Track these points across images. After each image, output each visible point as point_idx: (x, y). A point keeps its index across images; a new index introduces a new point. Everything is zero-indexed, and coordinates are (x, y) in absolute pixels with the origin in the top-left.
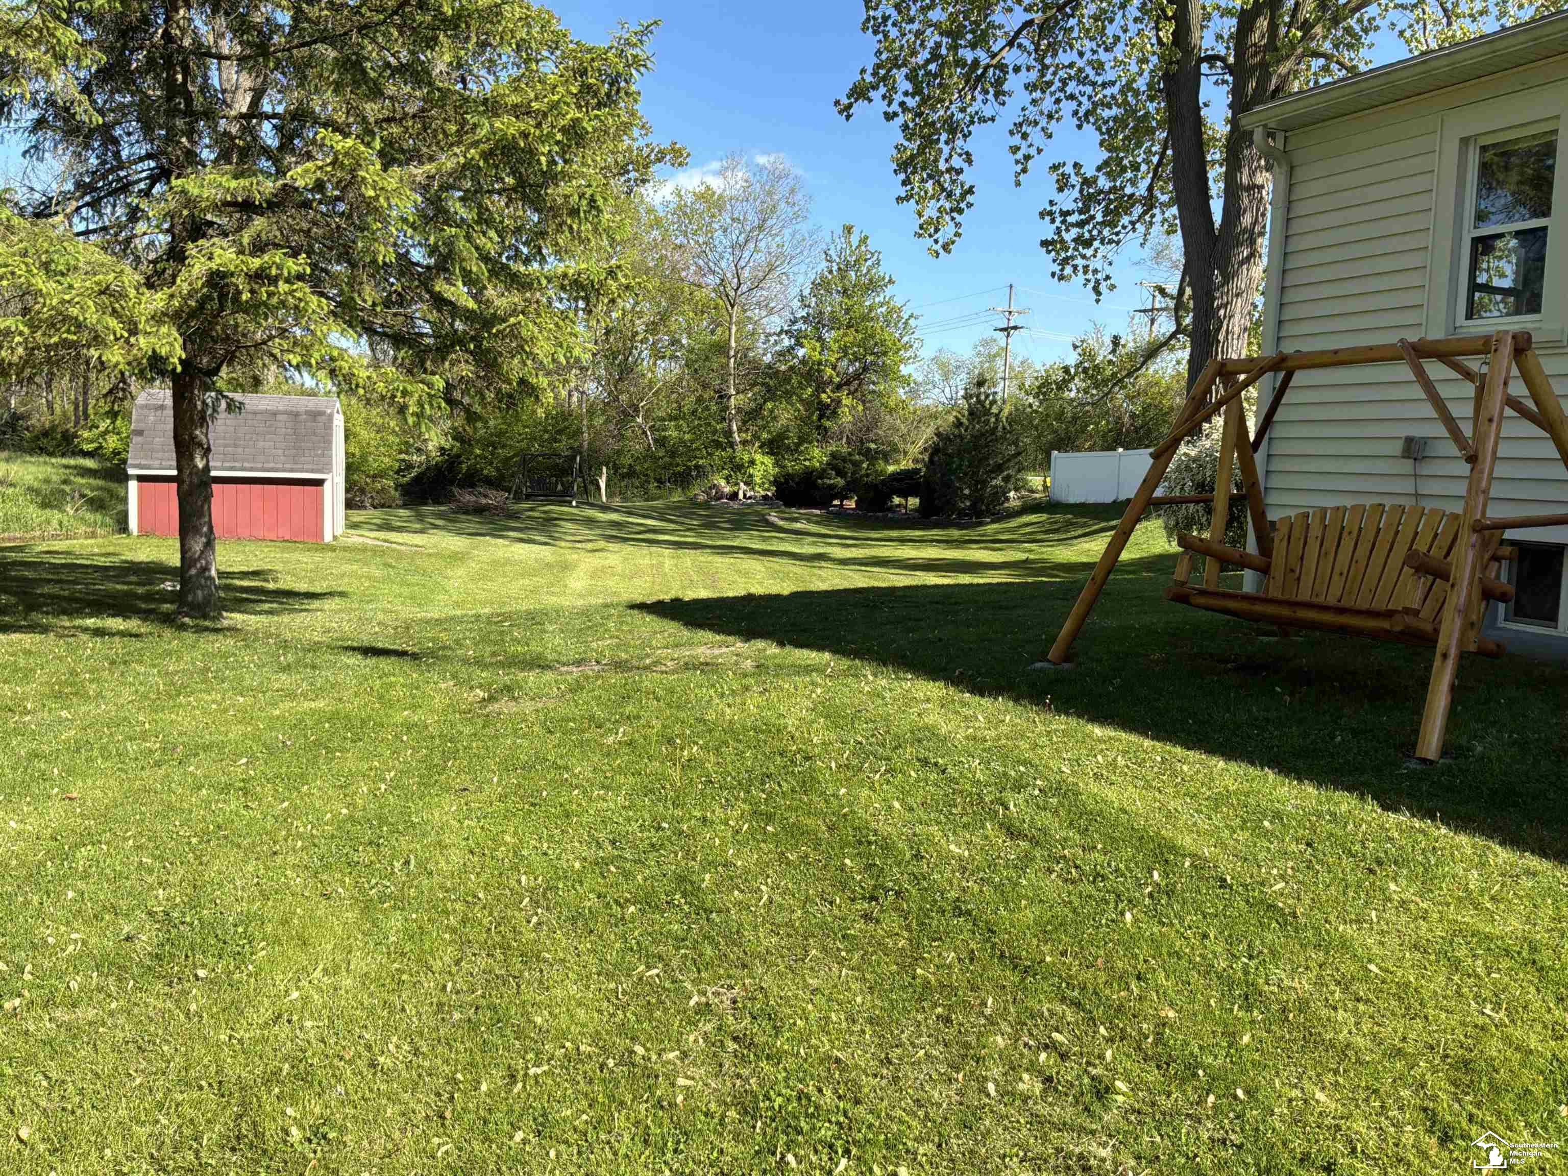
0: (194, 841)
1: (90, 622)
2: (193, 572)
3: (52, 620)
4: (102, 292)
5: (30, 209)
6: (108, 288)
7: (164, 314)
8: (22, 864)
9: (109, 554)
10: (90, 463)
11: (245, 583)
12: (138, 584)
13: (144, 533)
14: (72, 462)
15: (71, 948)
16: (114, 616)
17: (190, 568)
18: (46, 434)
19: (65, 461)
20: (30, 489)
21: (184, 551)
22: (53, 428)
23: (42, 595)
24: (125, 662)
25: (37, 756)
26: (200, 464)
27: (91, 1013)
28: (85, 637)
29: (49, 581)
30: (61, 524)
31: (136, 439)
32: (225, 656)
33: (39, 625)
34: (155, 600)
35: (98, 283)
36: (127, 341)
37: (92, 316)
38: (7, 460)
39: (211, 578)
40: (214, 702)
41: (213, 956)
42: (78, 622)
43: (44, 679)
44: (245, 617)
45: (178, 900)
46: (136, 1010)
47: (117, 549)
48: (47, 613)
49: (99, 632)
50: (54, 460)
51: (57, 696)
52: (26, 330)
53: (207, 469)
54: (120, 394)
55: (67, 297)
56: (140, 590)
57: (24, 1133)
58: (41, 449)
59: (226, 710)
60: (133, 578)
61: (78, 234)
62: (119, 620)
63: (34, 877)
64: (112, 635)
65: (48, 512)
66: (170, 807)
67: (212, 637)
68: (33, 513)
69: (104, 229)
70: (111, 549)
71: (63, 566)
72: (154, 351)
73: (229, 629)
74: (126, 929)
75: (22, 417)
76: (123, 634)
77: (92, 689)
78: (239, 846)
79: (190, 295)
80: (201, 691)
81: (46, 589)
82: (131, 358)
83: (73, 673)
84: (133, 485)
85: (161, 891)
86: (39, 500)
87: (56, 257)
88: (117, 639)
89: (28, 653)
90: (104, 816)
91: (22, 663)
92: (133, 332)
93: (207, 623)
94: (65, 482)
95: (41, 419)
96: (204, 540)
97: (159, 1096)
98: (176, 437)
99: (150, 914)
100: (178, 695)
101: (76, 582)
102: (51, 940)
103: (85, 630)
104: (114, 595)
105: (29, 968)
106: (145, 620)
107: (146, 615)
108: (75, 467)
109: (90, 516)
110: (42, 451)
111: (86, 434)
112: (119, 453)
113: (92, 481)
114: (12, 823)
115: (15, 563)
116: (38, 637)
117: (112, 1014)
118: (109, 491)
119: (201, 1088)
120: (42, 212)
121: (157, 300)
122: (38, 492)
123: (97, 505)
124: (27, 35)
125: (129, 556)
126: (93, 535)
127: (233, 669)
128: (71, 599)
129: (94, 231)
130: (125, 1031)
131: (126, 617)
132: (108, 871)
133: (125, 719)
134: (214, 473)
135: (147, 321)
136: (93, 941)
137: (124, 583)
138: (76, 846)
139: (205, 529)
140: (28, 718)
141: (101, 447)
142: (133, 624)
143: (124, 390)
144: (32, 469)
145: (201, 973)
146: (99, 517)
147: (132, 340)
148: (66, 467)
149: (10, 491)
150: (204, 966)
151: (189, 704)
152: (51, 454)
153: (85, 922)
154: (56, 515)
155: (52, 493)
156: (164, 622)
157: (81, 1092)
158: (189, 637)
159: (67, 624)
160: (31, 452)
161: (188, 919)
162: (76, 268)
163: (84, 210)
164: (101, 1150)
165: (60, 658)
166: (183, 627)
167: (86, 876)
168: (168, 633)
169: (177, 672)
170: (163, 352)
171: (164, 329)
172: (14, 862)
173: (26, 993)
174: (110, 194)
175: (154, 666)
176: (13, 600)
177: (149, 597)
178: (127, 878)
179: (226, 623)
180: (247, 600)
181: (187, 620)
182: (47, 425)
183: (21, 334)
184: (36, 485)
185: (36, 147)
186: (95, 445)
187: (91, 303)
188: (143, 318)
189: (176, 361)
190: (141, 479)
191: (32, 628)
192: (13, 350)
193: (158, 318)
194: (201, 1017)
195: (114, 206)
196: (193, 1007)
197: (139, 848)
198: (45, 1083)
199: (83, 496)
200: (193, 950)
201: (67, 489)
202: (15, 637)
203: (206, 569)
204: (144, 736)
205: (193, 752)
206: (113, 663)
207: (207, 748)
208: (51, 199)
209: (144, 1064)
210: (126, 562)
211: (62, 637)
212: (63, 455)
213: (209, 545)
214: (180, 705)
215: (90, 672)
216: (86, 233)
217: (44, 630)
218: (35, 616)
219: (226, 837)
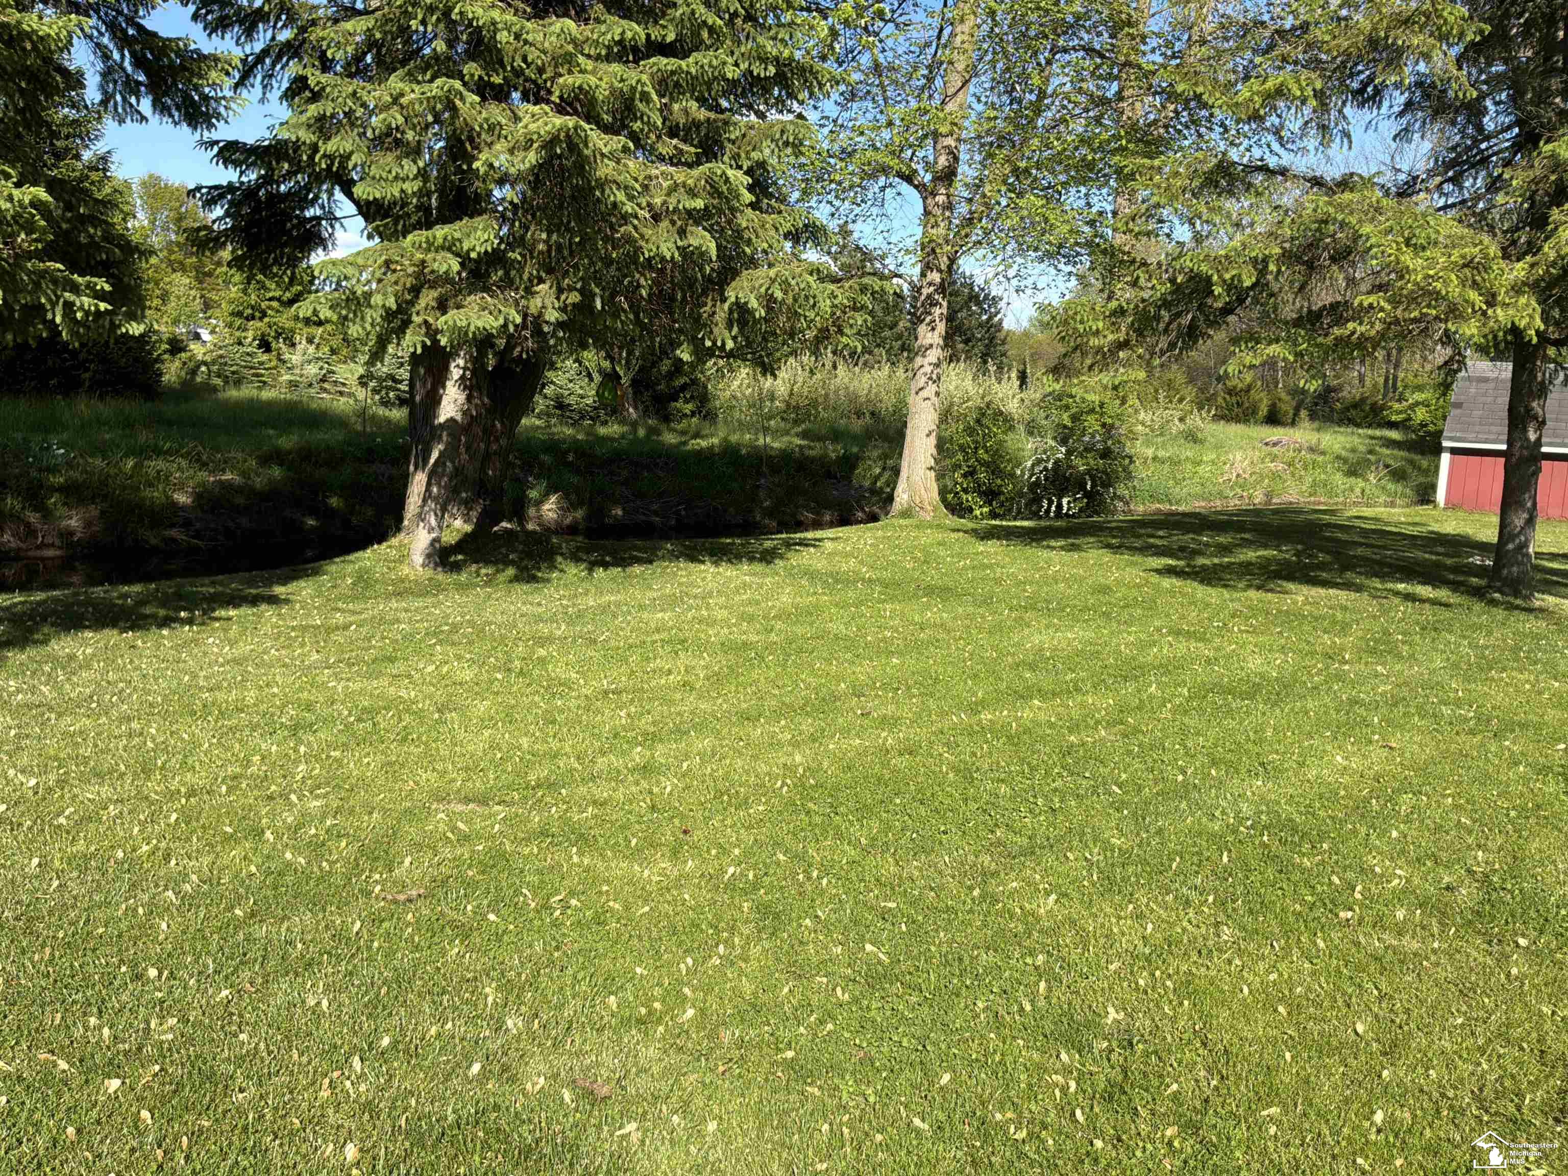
0: (1513, 813)
1: (1401, 586)
2: (1511, 546)
3: (1367, 582)
4: (1465, 266)
5: (1394, 189)
6: (1472, 261)
7: (1524, 284)
8: (1349, 796)
9: (1415, 524)
10: (1394, 435)
11: (1555, 565)
12: (1446, 555)
13: (1451, 505)
14: (1378, 433)
15: (1396, 881)
16: (1424, 583)
17: (1506, 544)
18: (1355, 406)
19: (1370, 432)
20: (1338, 457)
21: (1503, 526)
22: (1363, 400)
23: (1355, 557)
24: (1436, 629)
25: (1357, 703)
26: (1532, 436)
27: (1415, 945)
28: (1397, 601)
29: (1361, 544)
30: (1363, 491)
31: (1454, 412)
32: (1537, 637)
33: (1354, 584)
34: (1464, 573)
35: (1463, 257)
36: (1484, 313)
37: (1454, 290)
38: (1318, 430)
39: (1528, 555)
40: (1527, 681)
41: (1535, 929)
42: (1390, 585)
43: (1360, 633)
44: (1558, 600)
45: (1497, 866)
46: (1458, 956)
47: (1424, 520)
48: (1360, 573)
49: (1409, 597)
50: (1360, 431)
51: (1373, 652)
52: (1388, 307)
53: (1538, 443)
54: (1455, 366)
55: (1431, 272)
56: (1449, 561)
57: (1360, 1028)
58: (1349, 420)
59: (1540, 693)
60: (1441, 549)
61: (1439, 209)
62: (1430, 589)
63: (1360, 809)
64: (1423, 601)
65: (1352, 480)
66: (1488, 776)
67: (1522, 616)
68: (1339, 480)
69: (1463, 202)
70: (1417, 519)
71: (1374, 531)
72: (1513, 323)
73: (1541, 610)
74: (1446, 879)
75: (1334, 390)
76: (1434, 602)
77: (1405, 650)
78: (1560, 831)
79: (1554, 264)
80: (1512, 669)
81: (1360, 551)
82: (1487, 330)
83: (1386, 632)
84: (1445, 458)
85: (1480, 853)
86: (1345, 468)
87: (1417, 232)
88: (1427, 605)
89: (1345, 608)
90: (1423, 770)
91: (1339, 616)
92: (1491, 303)
93: (1518, 602)
94: (1371, 452)
95: (1351, 392)
96: (1526, 516)
97: (1481, 1041)
98: (1510, 410)
99: (1469, 871)
100: (1491, 669)
101: (1385, 548)
102: (1378, 870)
103: (1397, 593)
104: (1423, 563)
105: (1359, 888)
106: (1454, 591)
107: (1455, 586)
108: (1381, 438)
109: (1391, 486)
110: (1352, 422)
111: (1396, 406)
112: (1426, 425)
113: (1395, 452)
114: (1339, 758)
115: (1329, 525)
116: (1353, 595)
117: (1434, 951)
118: (1411, 462)
119: (1522, 1049)
120: (1406, 190)
121: (1519, 270)
122: (1345, 461)
123: (1398, 475)
124: (1414, 23)
125: (1435, 527)
126: (1392, 505)
127: (1545, 652)
128: (1380, 563)
129: (1453, 205)
130: (1446, 971)
131: (1435, 587)
132: (1428, 821)
133: (1438, 683)
134: (1544, 449)
135: (1506, 292)
136: (1416, 881)
137: (1431, 553)
138: (1398, 791)
139: (1529, 505)
140: (1347, 667)
141: (1410, 419)
142: (1443, 594)
143: (1458, 362)
144: (1341, 438)
145: (1522, 942)
146: (1400, 488)
147: (1490, 312)
148: (1372, 438)
149: (1320, 459)
150: (1523, 936)
151: (1502, 679)
152: (1358, 426)
153: (1408, 863)
154: (1361, 483)
155: (1358, 463)
156: (1474, 595)
157: (1407, 1011)
158: (1500, 613)
159: (1379, 586)
160: (1340, 423)
161: (1509, 886)
162: (1436, 243)
163: (1445, 186)
164: (1427, 1069)
165: (1374, 617)
166: (1493, 603)
167: (1408, 821)
168: (1478, 607)
169: (1487, 647)
170: (1522, 324)
171: (1523, 300)
172: (1342, 793)
173: (1357, 908)
174: (1473, 166)
175: (1464, 637)
176: (1328, 558)
177: (1456, 569)
178: (1447, 833)
179: (1537, 604)
180: (1558, 583)
181: (1497, 595)
182: (1358, 397)
183: (1382, 309)
184: (1343, 453)
185: (1406, 130)
186: (1404, 416)
187: (1453, 277)
188: (1503, 290)
189: (1533, 332)
190: (1454, 451)
191: (1348, 586)
192: (1372, 324)
193: (1517, 289)
194: (1523, 984)
195: (1475, 179)
196: (1514, 971)
197: (1456, 807)
198: (1375, 992)
199: (1387, 466)
200: (1513, 916)
201: (1372, 458)
202: (1331, 591)
203: (1525, 545)
204: (1458, 703)
205: (1508, 727)
206: (1423, 629)
207: (1523, 726)
208: (1415, 178)
209: (1464, 1008)
210: (1432, 532)
211: (1374, 597)
212: (1370, 426)
213: (1530, 522)
214: (1493, 679)
215: (1404, 634)
216: (1445, 208)
217: (1359, 589)
218: (1349, 575)
219: (1546, 818)
